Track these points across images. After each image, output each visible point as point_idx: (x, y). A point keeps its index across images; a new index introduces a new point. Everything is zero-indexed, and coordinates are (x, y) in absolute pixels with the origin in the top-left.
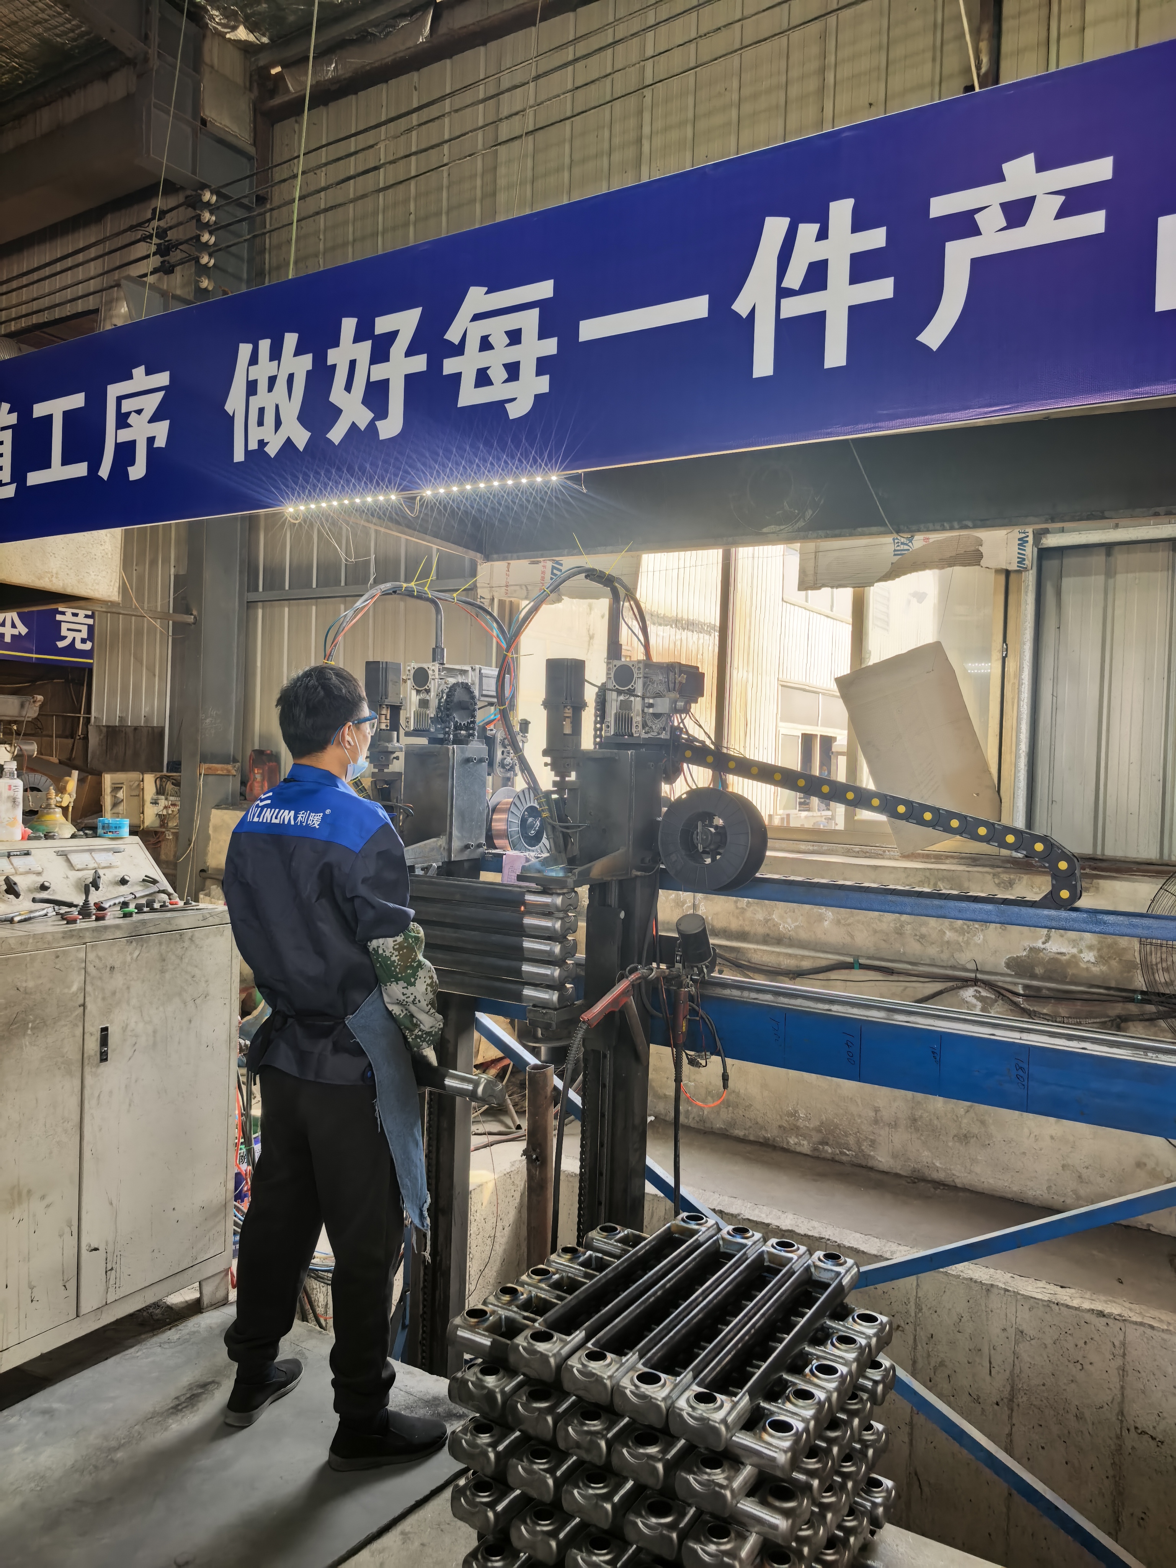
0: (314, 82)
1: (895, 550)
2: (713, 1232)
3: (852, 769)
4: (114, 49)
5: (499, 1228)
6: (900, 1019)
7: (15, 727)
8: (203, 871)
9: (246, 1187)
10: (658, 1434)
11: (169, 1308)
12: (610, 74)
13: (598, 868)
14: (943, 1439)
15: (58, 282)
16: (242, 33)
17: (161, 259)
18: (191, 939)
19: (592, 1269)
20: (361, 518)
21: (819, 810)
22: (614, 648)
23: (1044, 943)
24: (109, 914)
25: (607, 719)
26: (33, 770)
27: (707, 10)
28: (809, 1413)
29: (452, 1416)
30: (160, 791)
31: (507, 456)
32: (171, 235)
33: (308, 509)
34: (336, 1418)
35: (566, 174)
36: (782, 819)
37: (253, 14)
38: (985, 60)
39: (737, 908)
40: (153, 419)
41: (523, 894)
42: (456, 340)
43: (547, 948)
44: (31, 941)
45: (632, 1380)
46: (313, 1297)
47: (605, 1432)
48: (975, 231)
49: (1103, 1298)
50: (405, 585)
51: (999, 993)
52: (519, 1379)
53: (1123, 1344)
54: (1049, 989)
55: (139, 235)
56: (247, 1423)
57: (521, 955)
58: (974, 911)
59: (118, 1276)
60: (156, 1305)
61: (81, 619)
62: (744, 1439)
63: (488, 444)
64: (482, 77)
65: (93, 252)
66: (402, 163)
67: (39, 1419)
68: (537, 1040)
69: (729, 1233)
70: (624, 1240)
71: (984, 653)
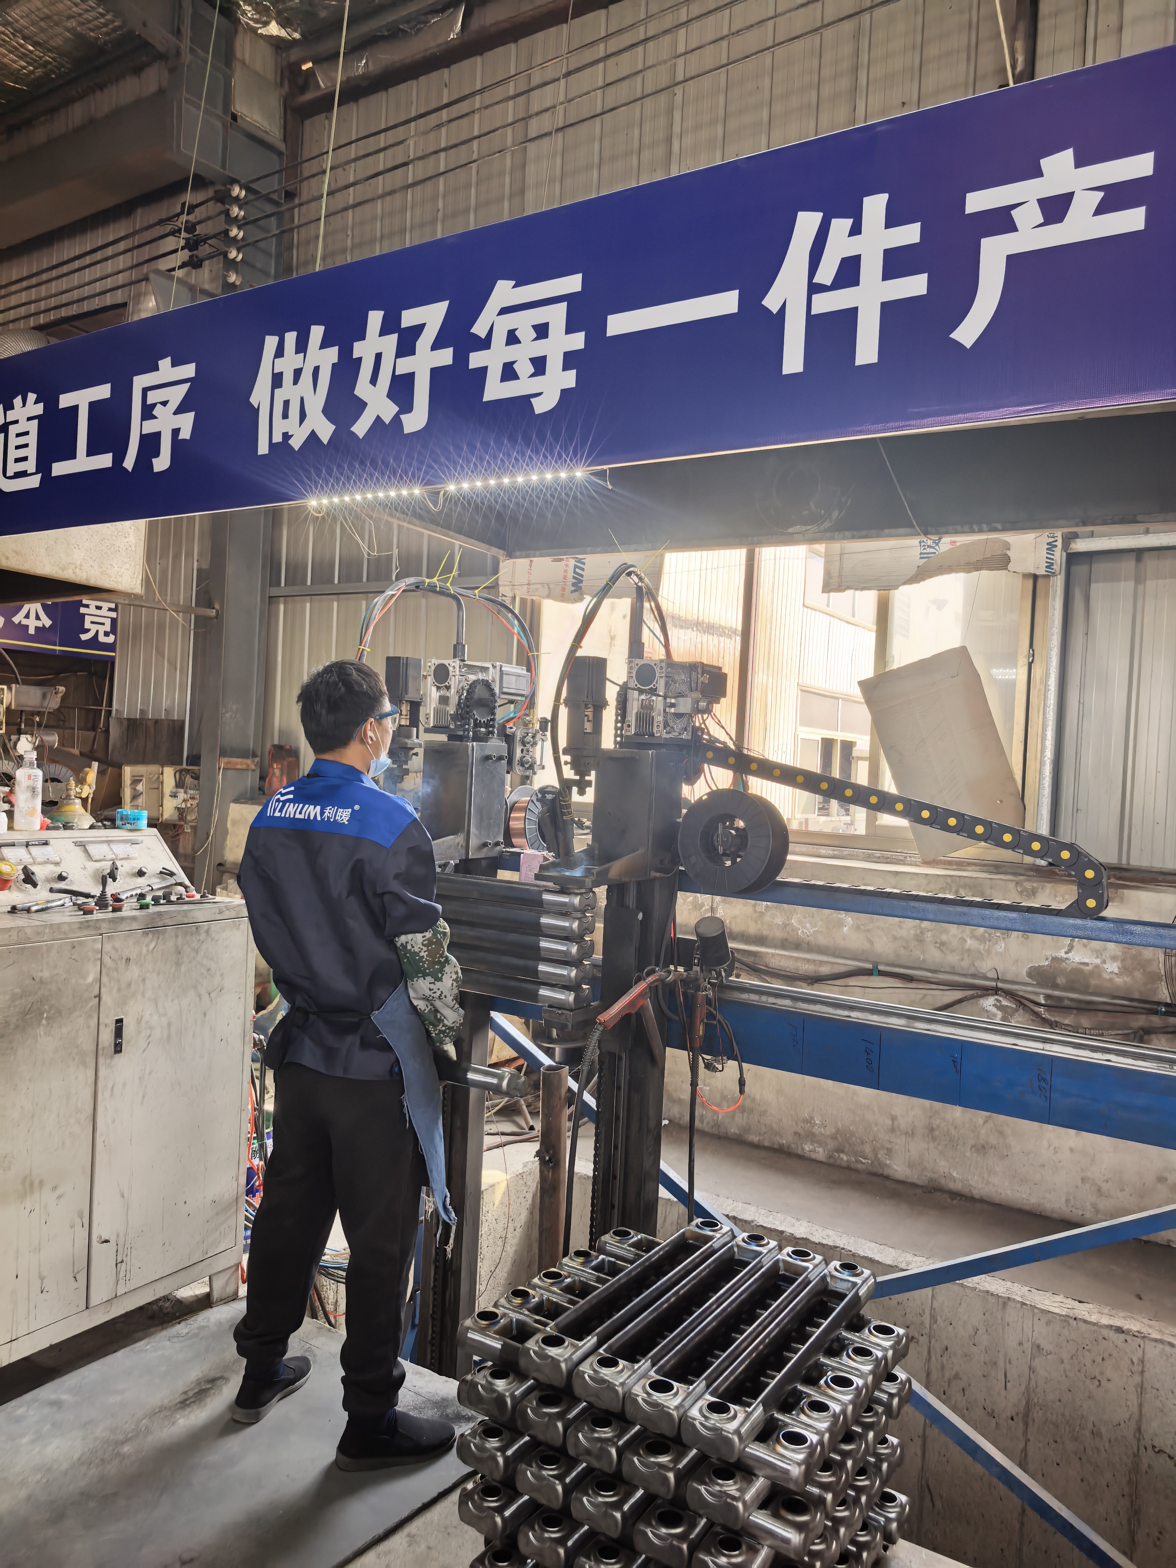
0: (345, 79)
1: (921, 554)
2: (728, 1239)
3: (874, 773)
4: (147, 44)
5: (511, 1229)
6: (920, 1027)
7: (38, 719)
8: (220, 865)
9: (258, 1182)
10: (670, 1443)
11: (179, 1302)
12: (640, 71)
13: (616, 869)
14: (956, 1452)
15: (87, 275)
16: (274, 29)
17: (190, 254)
18: (207, 932)
19: (604, 1274)
20: (385, 511)
21: (838, 815)
22: (636, 647)
23: (1066, 953)
24: (126, 906)
25: (628, 718)
26: (55, 762)
27: (738, 8)
28: (824, 1426)
29: (460, 1418)
30: (180, 784)
31: (532, 451)
32: (199, 229)
33: (331, 503)
34: (345, 1416)
35: (595, 173)
36: (801, 823)
37: (286, 10)
38: (1020, 59)
39: (755, 911)
40: (177, 412)
41: (540, 893)
42: (483, 335)
43: (564, 948)
44: (47, 930)
45: (644, 1388)
46: (323, 1294)
47: (615, 1440)
48: (1011, 227)
49: (1122, 1314)
50: (427, 581)
51: (1020, 1002)
52: (529, 1383)
53: (1142, 1361)
54: (1071, 1000)
55: (168, 228)
56: (256, 1419)
57: (538, 955)
58: (998, 919)
59: (128, 1269)
60: (166, 1298)
61: (104, 612)
62: (758, 1451)
63: (513, 439)
64: (513, 73)
65: (122, 246)
66: (432, 159)
67: (46, 1410)
68: (551, 1040)
69: (743, 1240)
70: (637, 1245)
71: (1010, 660)
